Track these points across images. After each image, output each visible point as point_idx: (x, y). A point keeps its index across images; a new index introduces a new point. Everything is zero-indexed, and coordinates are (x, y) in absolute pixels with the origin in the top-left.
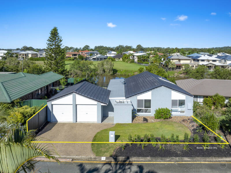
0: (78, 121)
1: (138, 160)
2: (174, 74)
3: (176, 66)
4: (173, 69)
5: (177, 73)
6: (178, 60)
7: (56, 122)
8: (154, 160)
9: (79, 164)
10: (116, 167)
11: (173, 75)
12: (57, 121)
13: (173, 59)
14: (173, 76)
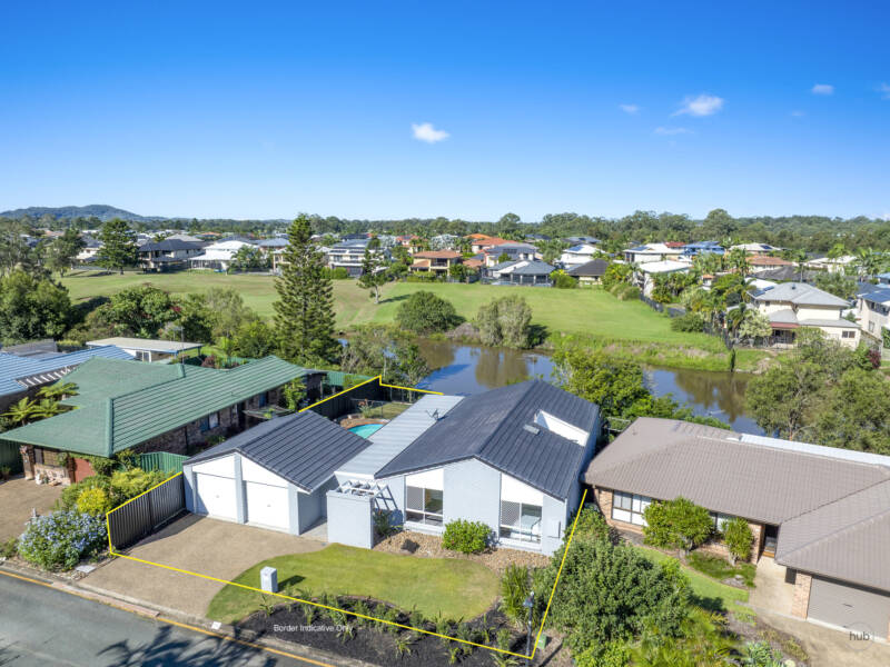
0: (250, 519)
1: (281, 646)
2: (755, 363)
3: (769, 333)
4: (759, 340)
5: (771, 357)
6: (789, 307)
7: (202, 513)
8: (314, 656)
9: (165, 625)
10: (226, 649)
11: (752, 367)
12: (207, 513)
13: (768, 303)
14: (749, 368)
